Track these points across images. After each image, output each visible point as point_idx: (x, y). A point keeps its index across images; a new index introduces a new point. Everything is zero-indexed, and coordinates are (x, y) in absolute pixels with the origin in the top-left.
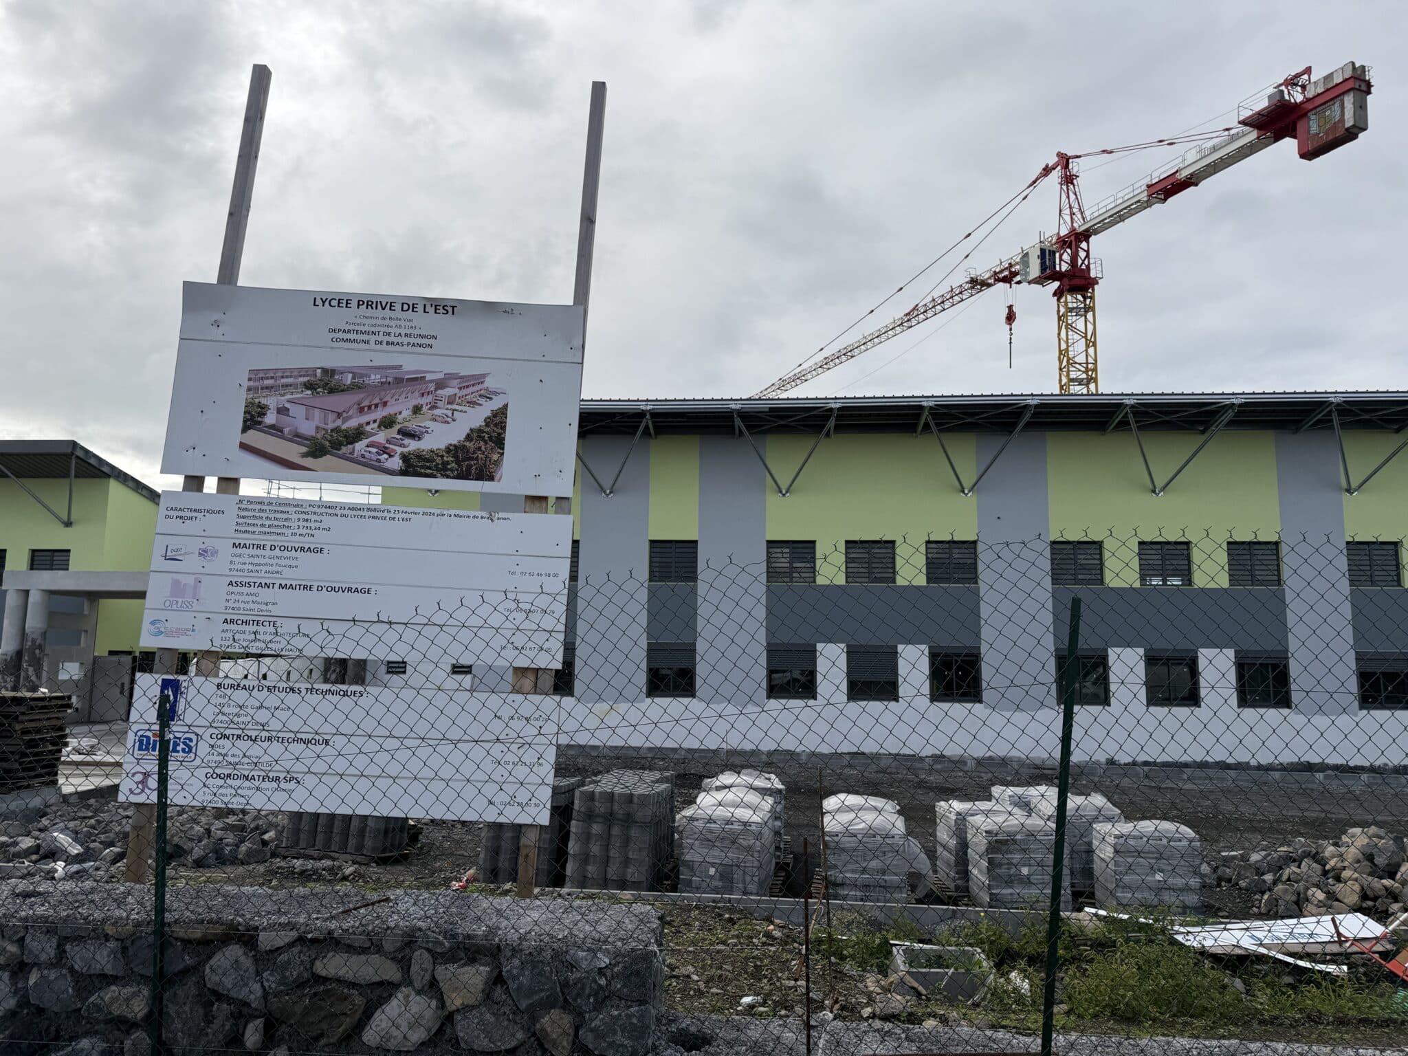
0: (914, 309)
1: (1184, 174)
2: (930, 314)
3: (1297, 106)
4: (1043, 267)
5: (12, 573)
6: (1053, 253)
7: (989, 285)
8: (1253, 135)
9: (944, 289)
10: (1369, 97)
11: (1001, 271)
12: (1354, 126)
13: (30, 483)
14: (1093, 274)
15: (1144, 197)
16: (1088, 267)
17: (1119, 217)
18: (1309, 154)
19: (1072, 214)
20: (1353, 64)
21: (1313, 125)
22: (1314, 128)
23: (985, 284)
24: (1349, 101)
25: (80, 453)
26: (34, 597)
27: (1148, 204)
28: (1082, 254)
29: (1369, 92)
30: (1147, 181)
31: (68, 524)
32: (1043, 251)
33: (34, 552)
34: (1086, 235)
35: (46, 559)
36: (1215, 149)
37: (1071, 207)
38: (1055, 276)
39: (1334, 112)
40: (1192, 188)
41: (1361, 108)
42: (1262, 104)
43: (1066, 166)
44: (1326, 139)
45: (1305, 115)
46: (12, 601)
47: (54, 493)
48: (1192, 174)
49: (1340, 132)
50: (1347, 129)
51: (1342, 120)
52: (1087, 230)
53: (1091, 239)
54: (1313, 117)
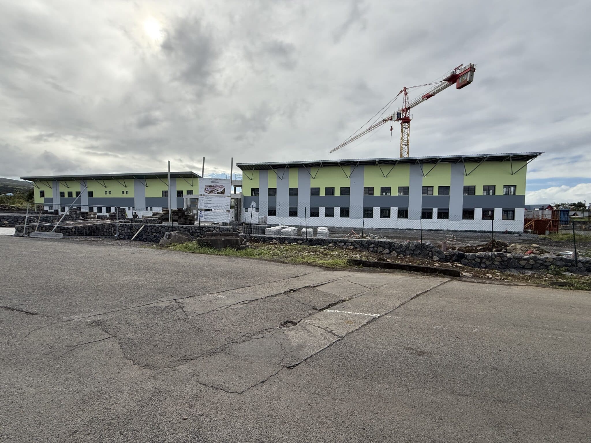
0: (371, 127)
1: (431, 93)
2: (374, 128)
3: (457, 75)
4: (398, 117)
5: (184, 195)
6: (400, 114)
7: (387, 121)
8: (447, 83)
9: (377, 122)
10: (474, 72)
11: (390, 118)
12: (469, 81)
13: (185, 179)
14: (410, 118)
15: (422, 99)
16: (409, 117)
17: (416, 104)
18: (459, 88)
19: (406, 103)
20: (471, 64)
21: (460, 80)
22: (460, 81)
23: (386, 121)
24: (469, 74)
25: (193, 174)
26: (188, 199)
27: (423, 100)
28: (408, 113)
29: (474, 71)
30: (423, 95)
31: (192, 186)
32: (398, 113)
33: (187, 191)
34: (409, 108)
35: (190, 192)
36: (439, 86)
37: (406, 102)
38: (400, 119)
39: (465, 77)
40: (433, 96)
41: (472, 76)
42: (449, 75)
43: (406, 91)
44: (463, 84)
45: (459, 78)
46: (185, 200)
47: (190, 180)
48: (433, 93)
49: (466, 83)
50: (468, 82)
51: (467, 79)
52: (409, 107)
53: (410, 109)
54: (460, 78)
